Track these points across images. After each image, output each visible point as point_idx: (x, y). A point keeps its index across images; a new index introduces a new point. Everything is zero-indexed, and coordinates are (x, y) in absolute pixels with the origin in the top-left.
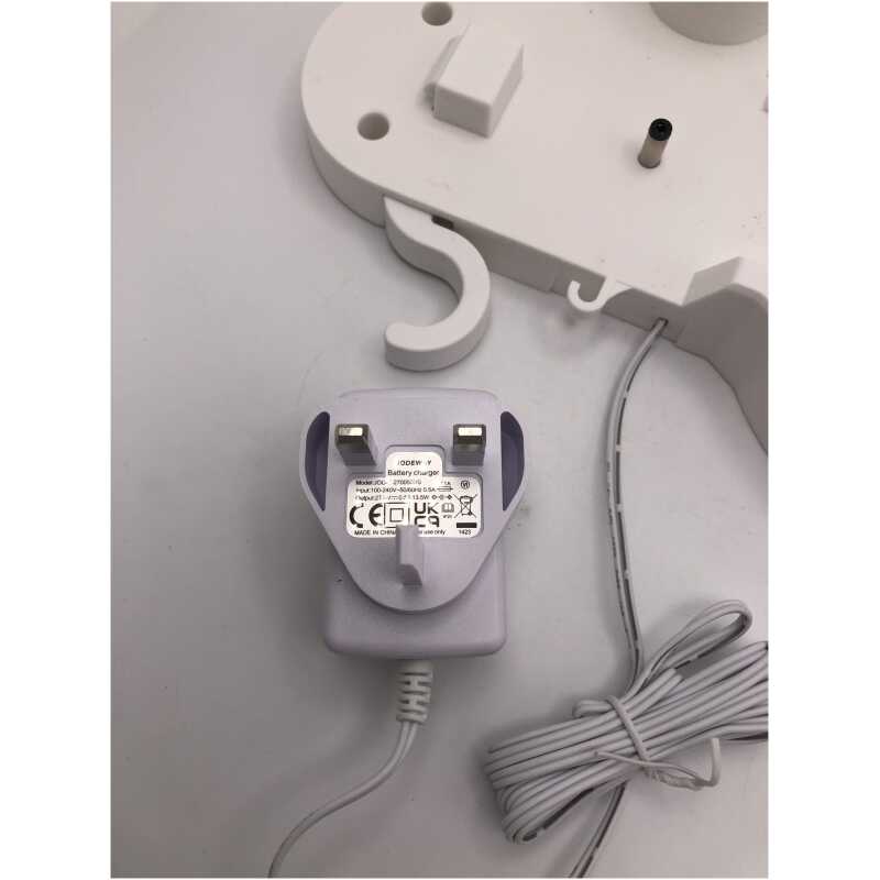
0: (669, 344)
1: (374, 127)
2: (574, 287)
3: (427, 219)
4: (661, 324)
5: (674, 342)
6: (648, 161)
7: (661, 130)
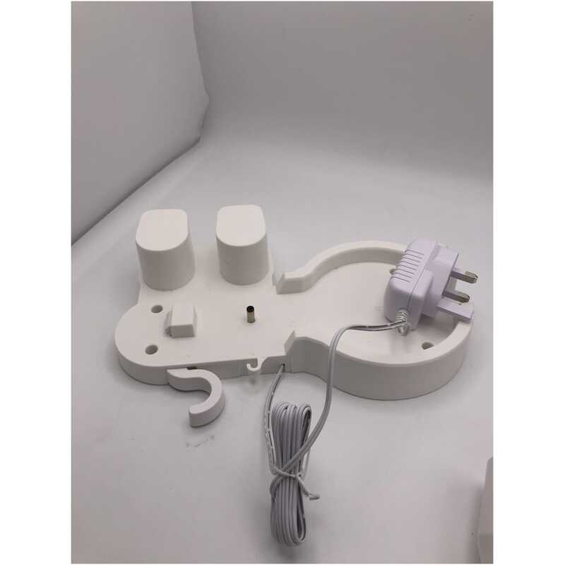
0: (289, 374)
1: (152, 350)
2: (249, 366)
3: (186, 369)
4: (282, 366)
5: (291, 372)
6: (251, 320)
7: (250, 309)
